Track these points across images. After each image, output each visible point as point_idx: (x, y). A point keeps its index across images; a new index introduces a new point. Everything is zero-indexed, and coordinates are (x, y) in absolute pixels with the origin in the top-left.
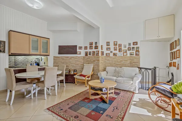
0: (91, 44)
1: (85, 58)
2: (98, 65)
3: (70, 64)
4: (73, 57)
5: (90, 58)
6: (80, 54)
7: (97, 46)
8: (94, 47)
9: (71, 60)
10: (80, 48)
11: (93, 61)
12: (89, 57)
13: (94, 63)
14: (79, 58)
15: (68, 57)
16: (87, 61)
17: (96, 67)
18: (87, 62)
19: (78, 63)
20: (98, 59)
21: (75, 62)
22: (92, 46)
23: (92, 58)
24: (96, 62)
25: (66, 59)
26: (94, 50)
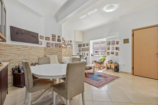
0: (54, 36)
1: (47, 49)
2: (61, 56)
3: (29, 56)
4: (34, 47)
5: (54, 50)
6: (41, 44)
7: (60, 40)
8: (57, 40)
9: (31, 51)
10: (42, 37)
11: (56, 52)
12: (52, 48)
13: (57, 54)
14: (40, 48)
15: (27, 47)
16: (50, 52)
17: (60, 57)
18: (50, 54)
19: (39, 54)
20: (61, 50)
21: (36, 54)
22: (55, 39)
23: (55, 49)
24: (59, 53)
25: (24, 49)
26: (57, 42)
